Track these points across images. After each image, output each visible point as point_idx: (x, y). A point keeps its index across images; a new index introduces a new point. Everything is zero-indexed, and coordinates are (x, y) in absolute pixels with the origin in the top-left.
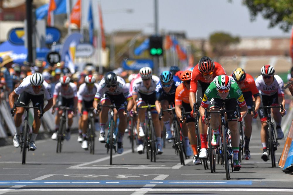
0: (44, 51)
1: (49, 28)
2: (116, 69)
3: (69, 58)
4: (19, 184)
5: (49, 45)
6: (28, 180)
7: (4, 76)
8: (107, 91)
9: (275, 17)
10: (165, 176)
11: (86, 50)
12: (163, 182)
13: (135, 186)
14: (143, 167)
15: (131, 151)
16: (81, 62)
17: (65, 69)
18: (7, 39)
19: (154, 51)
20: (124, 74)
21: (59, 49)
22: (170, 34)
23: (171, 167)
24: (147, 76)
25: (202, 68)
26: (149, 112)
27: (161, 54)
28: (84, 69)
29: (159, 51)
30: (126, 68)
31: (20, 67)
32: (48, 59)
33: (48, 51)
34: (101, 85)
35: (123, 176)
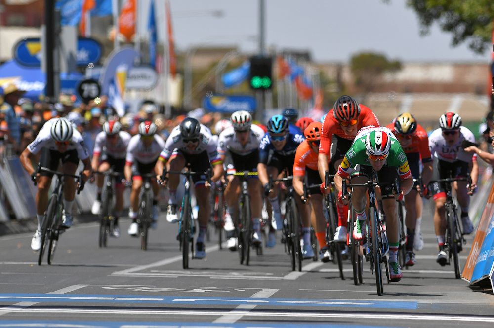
0: (72, 77)
1: (82, 40)
2: (193, 110)
3: (116, 91)
4: (29, 299)
5: (81, 67)
6: (43, 294)
7: (6, 118)
8: (183, 148)
9: (461, 28)
10: (272, 291)
11: (143, 77)
12: (268, 302)
13: (221, 307)
14: (235, 275)
15: (216, 247)
16: (134, 97)
17: (107, 109)
18: (13, 57)
19: (257, 82)
20: (207, 118)
21: (99, 75)
22: (285, 53)
23: (283, 276)
24: (243, 125)
25: (339, 113)
26: (245, 183)
27: (269, 86)
28: (140, 109)
29: (266, 82)
30: (210, 109)
31: (33, 104)
32: (80, 91)
33: (80, 78)
34: (174, 138)
35: (201, 291)
